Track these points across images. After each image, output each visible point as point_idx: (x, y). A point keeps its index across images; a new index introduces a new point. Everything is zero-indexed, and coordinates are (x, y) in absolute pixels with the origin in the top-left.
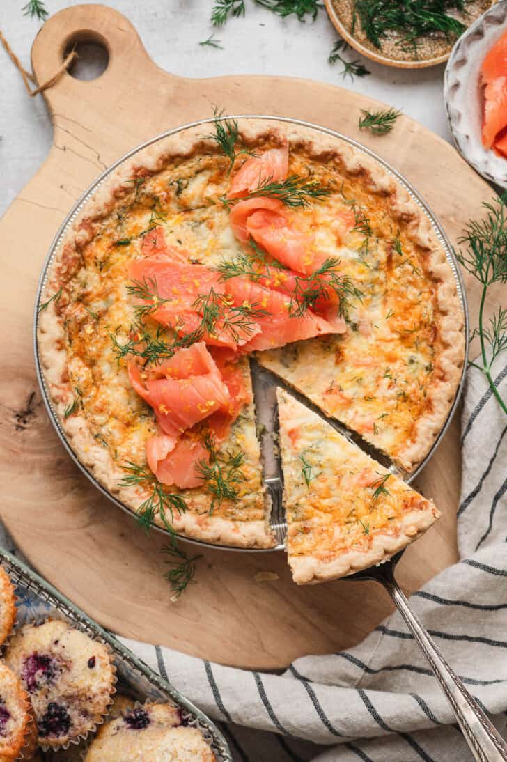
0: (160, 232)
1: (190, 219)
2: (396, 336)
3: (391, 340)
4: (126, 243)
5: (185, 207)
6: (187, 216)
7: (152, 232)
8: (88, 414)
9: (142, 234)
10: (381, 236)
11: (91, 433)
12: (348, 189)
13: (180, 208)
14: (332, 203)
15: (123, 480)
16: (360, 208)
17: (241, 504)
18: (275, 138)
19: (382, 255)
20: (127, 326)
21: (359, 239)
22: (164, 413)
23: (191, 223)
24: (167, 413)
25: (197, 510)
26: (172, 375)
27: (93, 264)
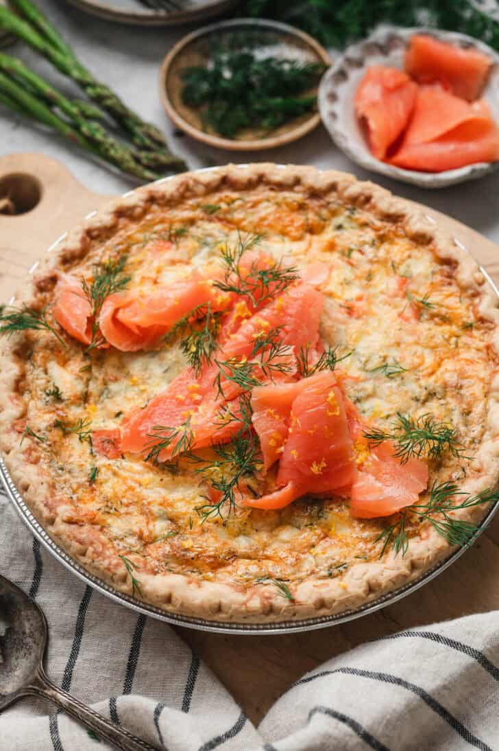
0: (98, 433)
1: (97, 399)
2: (308, 236)
3: (310, 245)
4: (96, 471)
5: (80, 399)
6: (92, 400)
7: (94, 443)
8: (298, 575)
9: (92, 453)
10: (192, 222)
11: (324, 577)
12: (129, 237)
13: (79, 405)
14: (139, 257)
15: (398, 552)
16: (155, 233)
17: (462, 429)
18: (44, 281)
19: (214, 228)
20: (200, 501)
21: (187, 244)
22: (323, 468)
23: (102, 398)
24: (325, 465)
25: (458, 479)
26: (279, 444)
27: (106, 517)
